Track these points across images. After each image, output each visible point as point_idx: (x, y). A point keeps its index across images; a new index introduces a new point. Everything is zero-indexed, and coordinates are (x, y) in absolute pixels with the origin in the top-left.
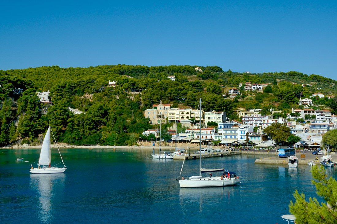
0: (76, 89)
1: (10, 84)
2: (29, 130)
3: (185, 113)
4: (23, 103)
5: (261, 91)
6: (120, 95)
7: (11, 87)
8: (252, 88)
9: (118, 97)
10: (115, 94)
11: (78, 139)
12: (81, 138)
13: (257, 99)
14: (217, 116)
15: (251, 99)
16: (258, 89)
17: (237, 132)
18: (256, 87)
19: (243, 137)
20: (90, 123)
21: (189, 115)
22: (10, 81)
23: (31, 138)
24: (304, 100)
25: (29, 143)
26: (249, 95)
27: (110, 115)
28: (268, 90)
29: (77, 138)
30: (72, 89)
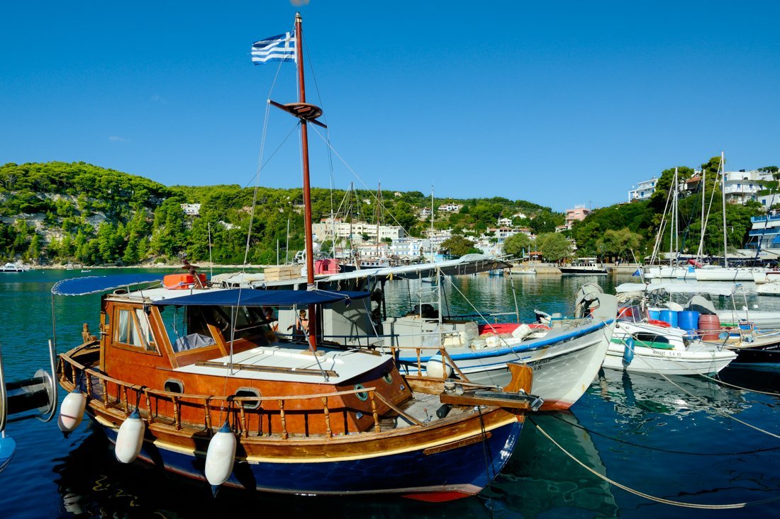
0: (234, 201)
1: (145, 190)
2: (166, 246)
3: (356, 228)
4: (161, 215)
5: (457, 211)
6: (285, 207)
7: (146, 194)
8: (447, 208)
9: (282, 211)
10: (279, 207)
11: (226, 257)
12: (230, 257)
13: (451, 219)
14: (393, 231)
15: (444, 220)
16: (453, 210)
17: (409, 247)
18: (451, 207)
19: (416, 252)
20: (240, 238)
21: (361, 231)
22: (145, 188)
23: (168, 256)
24: (503, 220)
25: (164, 261)
26: (443, 216)
27: (267, 229)
28: (464, 211)
29: (224, 256)
30: (228, 200)
